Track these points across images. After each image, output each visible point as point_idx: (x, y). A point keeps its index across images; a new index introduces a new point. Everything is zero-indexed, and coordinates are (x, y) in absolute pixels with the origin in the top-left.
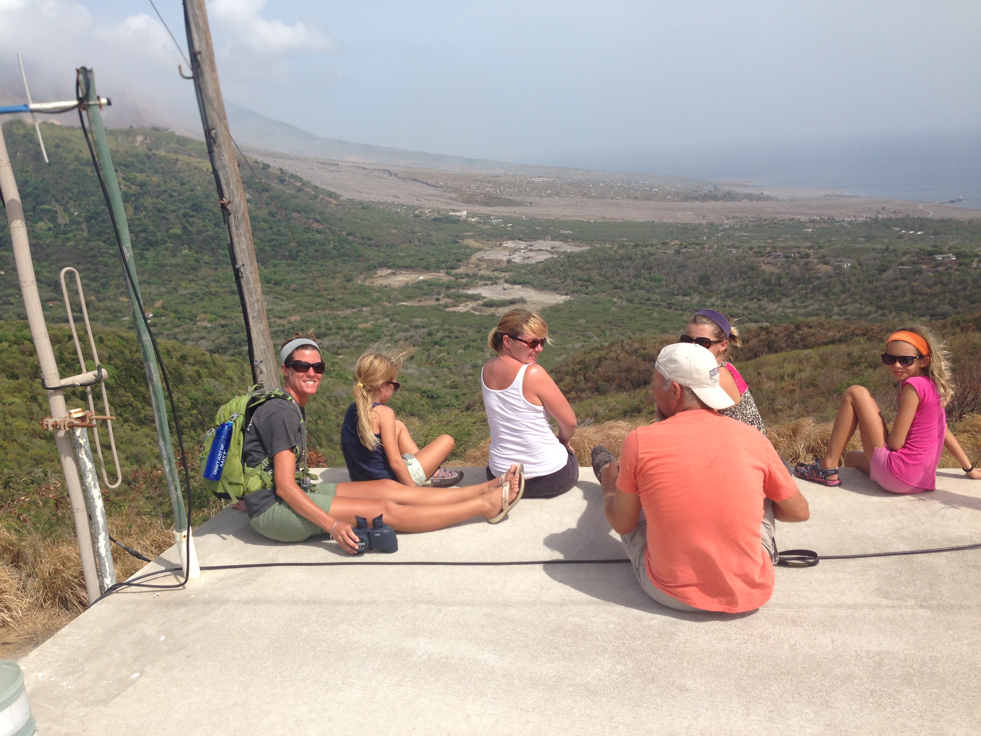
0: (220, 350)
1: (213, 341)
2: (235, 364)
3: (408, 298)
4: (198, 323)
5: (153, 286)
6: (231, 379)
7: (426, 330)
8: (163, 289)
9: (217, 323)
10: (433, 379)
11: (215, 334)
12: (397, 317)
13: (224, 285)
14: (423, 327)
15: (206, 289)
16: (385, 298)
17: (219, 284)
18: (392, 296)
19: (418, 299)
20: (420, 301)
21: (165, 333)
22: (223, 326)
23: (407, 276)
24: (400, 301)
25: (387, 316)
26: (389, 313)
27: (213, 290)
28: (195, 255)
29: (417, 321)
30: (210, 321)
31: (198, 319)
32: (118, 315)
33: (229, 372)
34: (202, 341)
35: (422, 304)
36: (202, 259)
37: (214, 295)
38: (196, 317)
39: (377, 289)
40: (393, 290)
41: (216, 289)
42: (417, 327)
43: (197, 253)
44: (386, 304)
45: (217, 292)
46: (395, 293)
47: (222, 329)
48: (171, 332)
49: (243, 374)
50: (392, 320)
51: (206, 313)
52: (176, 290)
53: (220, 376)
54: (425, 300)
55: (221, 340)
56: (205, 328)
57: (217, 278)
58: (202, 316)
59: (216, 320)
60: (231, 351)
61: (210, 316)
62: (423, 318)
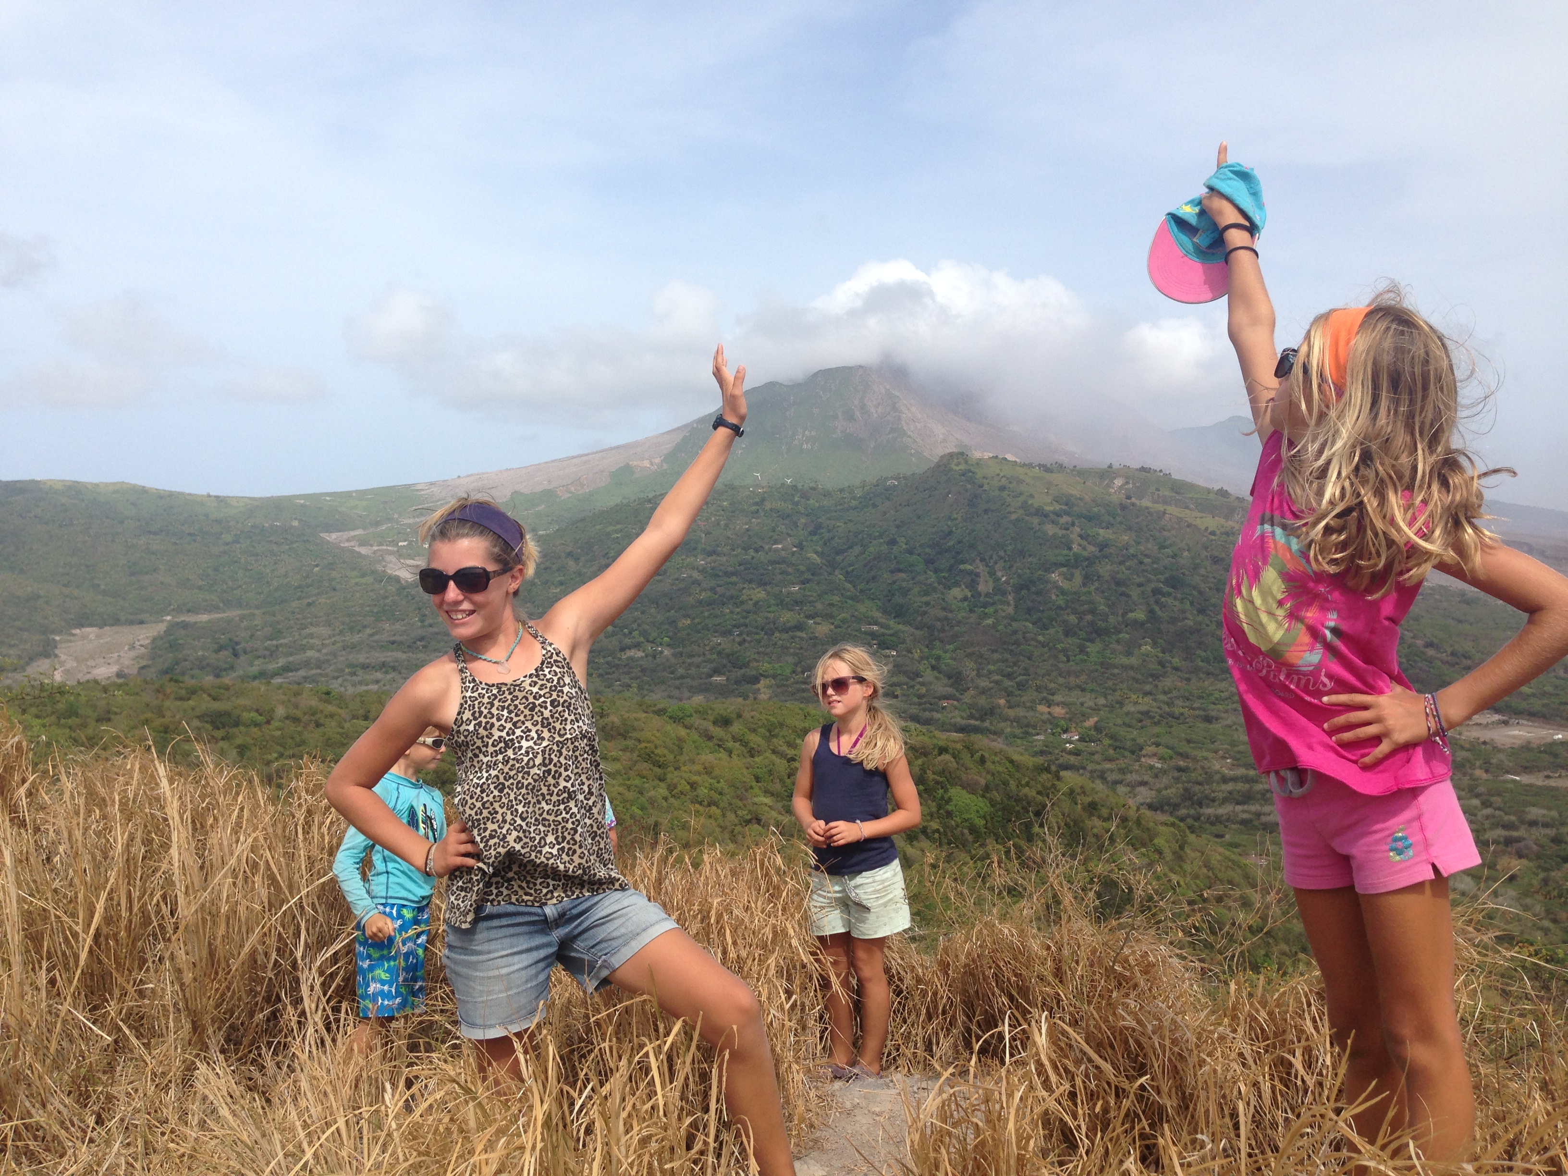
0: (1166, 808)
1: (1159, 791)
2: (1172, 829)
3: (1526, 768)
4: (1143, 760)
5: (1088, 695)
7: (1551, 832)
8: (1102, 701)
9: (1172, 763)
10: (1546, 923)
11: (1165, 780)
12: (1497, 800)
13: (1195, 705)
14: (1546, 825)
15: (1166, 709)
16: (1478, 763)
17: (1187, 704)
18: (1494, 761)
19: (1546, 773)
20: (1548, 777)
21: (1089, 768)
22: (1180, 769)
23: (1529, 729)
24: (1508, 772)
25: (1477, 796)
26: (1481, 789)
27: (1177, 711)
28: (1161, 655)
29: (1535, 812)
30: (1162, 758)
31: (1144, 752)
32: (1030, 730)
34: (1142, 789)
35: (1552, 783)
36: (1170, 662)
37: (1178, 718)
38: (1141, 749)
39: (1467, 746)
40: (1497, 750)
41: (1182, 710)
42: (1533, 824)
43: (1164, 652)
44: (1478, 773)
45: (1182, 714)
46: (1501, 756)
47: (1176, 774)
48: (1098, 767)
50: (1486, 804)
51: (1158, 745)
52: (1121, 704)
53: (1144, 845)
54: (1560, 776)
55: (1171, 792)
56: (1151, 767)
57: (1187, 694)
58: (1151, 749)
59: (1171, 758)
60: (1183, 812)
61: (1162, 750)
62: (1550, 809)
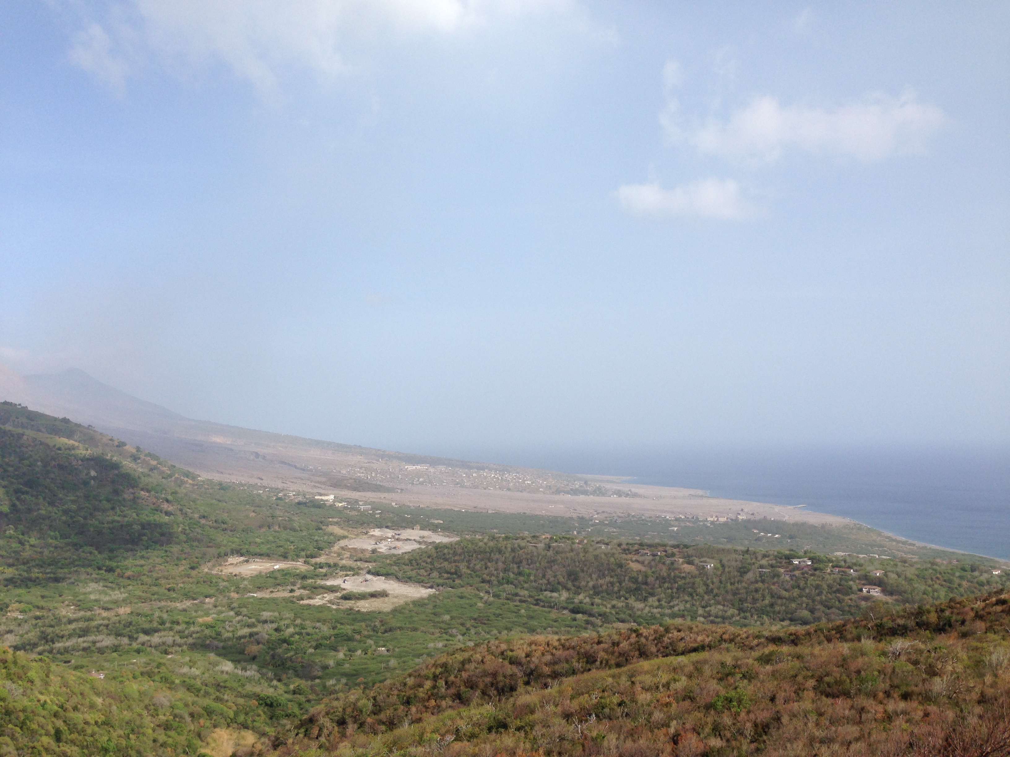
0: (28, 647)
1: (22, 636)
2: (40, 663)
3: (260, 588)
4: (9, 614)
6: (32, 682)
7: (274, 626)
9: (31, 614)
10: (275, 682)
11: (26, 627)
12: (244, 611)
13: (48, 571)
14: (272, 622)
15: (25, 574)
16: (233, 589)
17: (42, 570)
18: (242, 586)
19: (271, 590)
20: (272, 592)
22: (37, 618)
23: (261, 564)
24: (250, 592)
25: (232, 609)
26: (235, 605)
27: (33, 575)
28: (21, 536)
29: (266, 615)
30: (22, 612)
31: (10, 608)
33: (32, 674)
34: (9, 636)
35: (274, 595)
36: (28, 542)
37: (35, 581)
38: (7, 607)
39: (226, 578)
40: (243, 579)
41: (37, 575)
42: (265, 622)
43: (23, 534)
44: (234, 595)
45: (38, 578)
46: (246, 582)
47: (34, 622)
49: (47, 676)
50: (238, 614)
51: (20, 602)
53: (20, 678)
54: (278, 591)
55: (31, 635)
56: (16, 619)
57: (41, 563)
58: (15, 606)
59: (30, 610)
60: (40, 648)
61: (22, 606)
62: (274, 611)
